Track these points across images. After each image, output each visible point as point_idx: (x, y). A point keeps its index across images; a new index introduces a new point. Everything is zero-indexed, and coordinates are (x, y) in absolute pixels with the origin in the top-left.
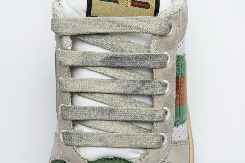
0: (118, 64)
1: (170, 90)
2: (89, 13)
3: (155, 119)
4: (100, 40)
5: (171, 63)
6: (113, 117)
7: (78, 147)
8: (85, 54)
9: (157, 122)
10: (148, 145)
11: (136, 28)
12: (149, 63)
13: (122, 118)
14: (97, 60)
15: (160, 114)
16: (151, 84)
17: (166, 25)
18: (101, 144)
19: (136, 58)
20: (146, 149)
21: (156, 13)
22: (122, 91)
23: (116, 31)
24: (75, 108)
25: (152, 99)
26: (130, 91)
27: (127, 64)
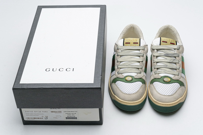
0: (168, 56)
1: (180, 62)
2: (160, 45)
3: (177, 68)
4: (163, 50)
5: (180, 56)
6: (167, 67)
7: (159, 74)
8: (160, 53)
9: (178, 69)
10: (175, 74)
11: (172, 48)
12: (175, 55)
13: (169, 67)
14: (163, 55)
15: (178, 67)
16: (176, 60)
17: (179, 47)
18: (164, 73)
19: (172, 54)
20: (175, 75)
21: (176, 44)
22: (169, 62)
23: (166, 48)
24: (158, 65)
25: (176, 64)
26: (171, 62)
27: (170, 55)
